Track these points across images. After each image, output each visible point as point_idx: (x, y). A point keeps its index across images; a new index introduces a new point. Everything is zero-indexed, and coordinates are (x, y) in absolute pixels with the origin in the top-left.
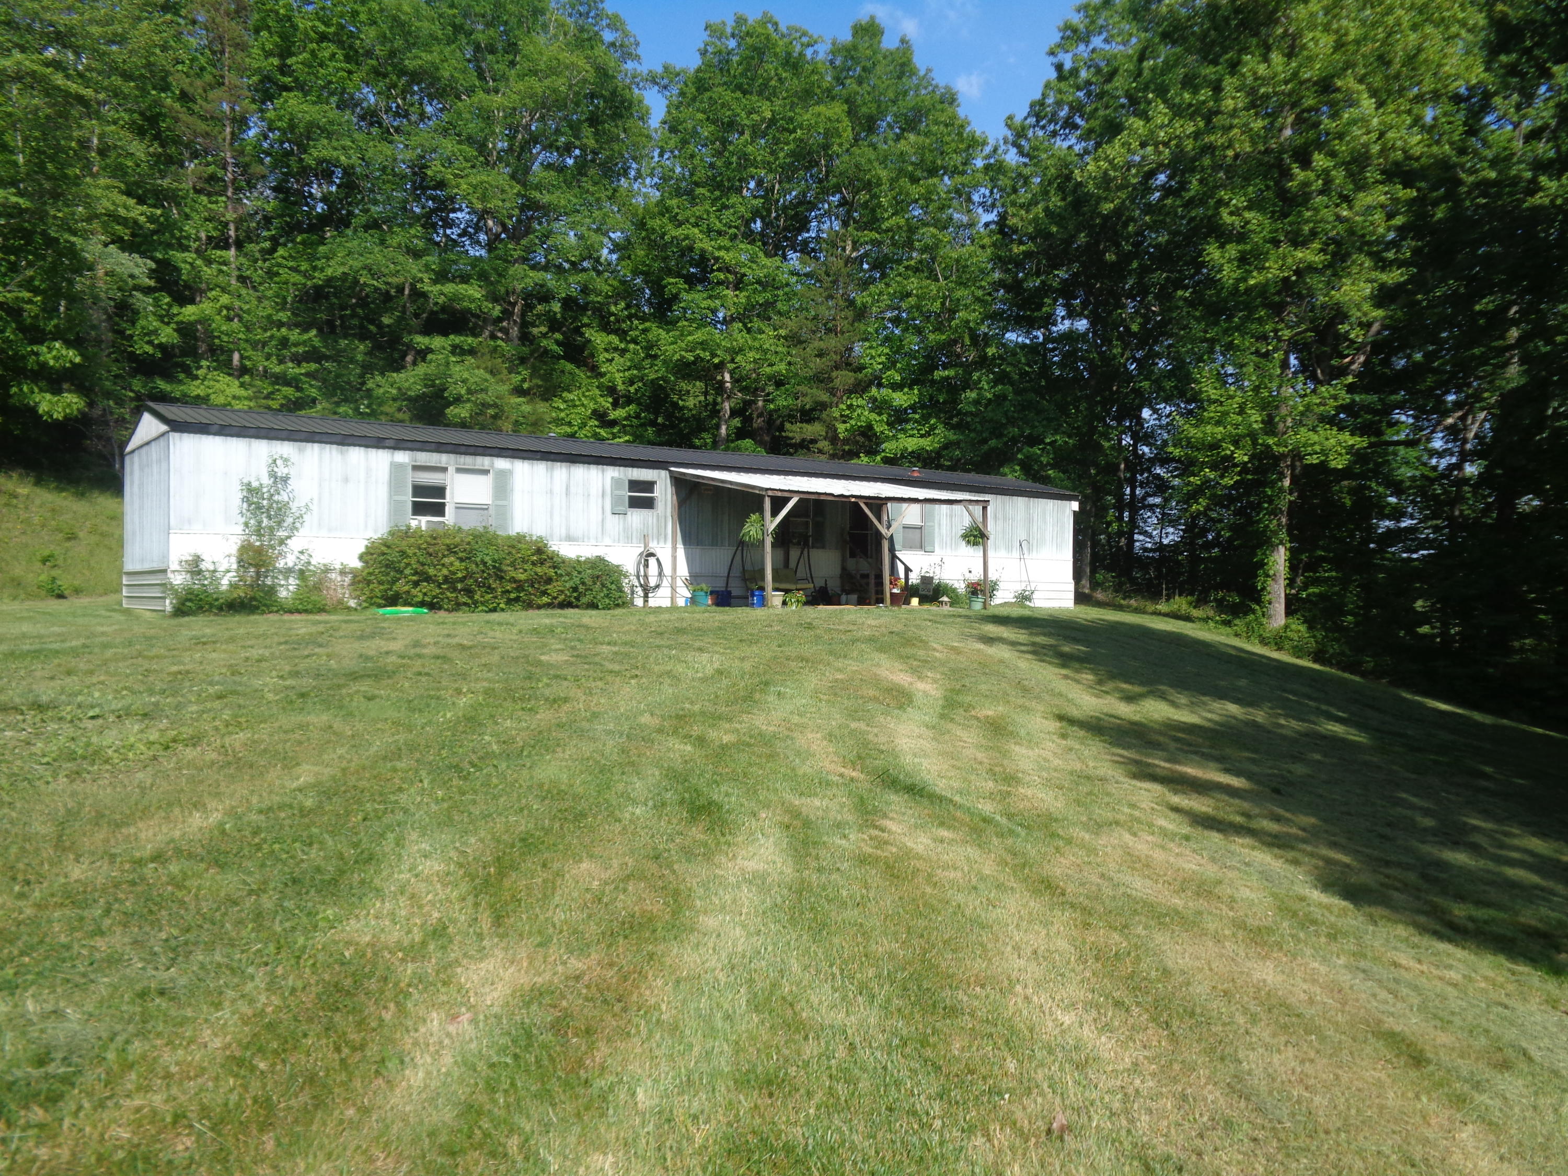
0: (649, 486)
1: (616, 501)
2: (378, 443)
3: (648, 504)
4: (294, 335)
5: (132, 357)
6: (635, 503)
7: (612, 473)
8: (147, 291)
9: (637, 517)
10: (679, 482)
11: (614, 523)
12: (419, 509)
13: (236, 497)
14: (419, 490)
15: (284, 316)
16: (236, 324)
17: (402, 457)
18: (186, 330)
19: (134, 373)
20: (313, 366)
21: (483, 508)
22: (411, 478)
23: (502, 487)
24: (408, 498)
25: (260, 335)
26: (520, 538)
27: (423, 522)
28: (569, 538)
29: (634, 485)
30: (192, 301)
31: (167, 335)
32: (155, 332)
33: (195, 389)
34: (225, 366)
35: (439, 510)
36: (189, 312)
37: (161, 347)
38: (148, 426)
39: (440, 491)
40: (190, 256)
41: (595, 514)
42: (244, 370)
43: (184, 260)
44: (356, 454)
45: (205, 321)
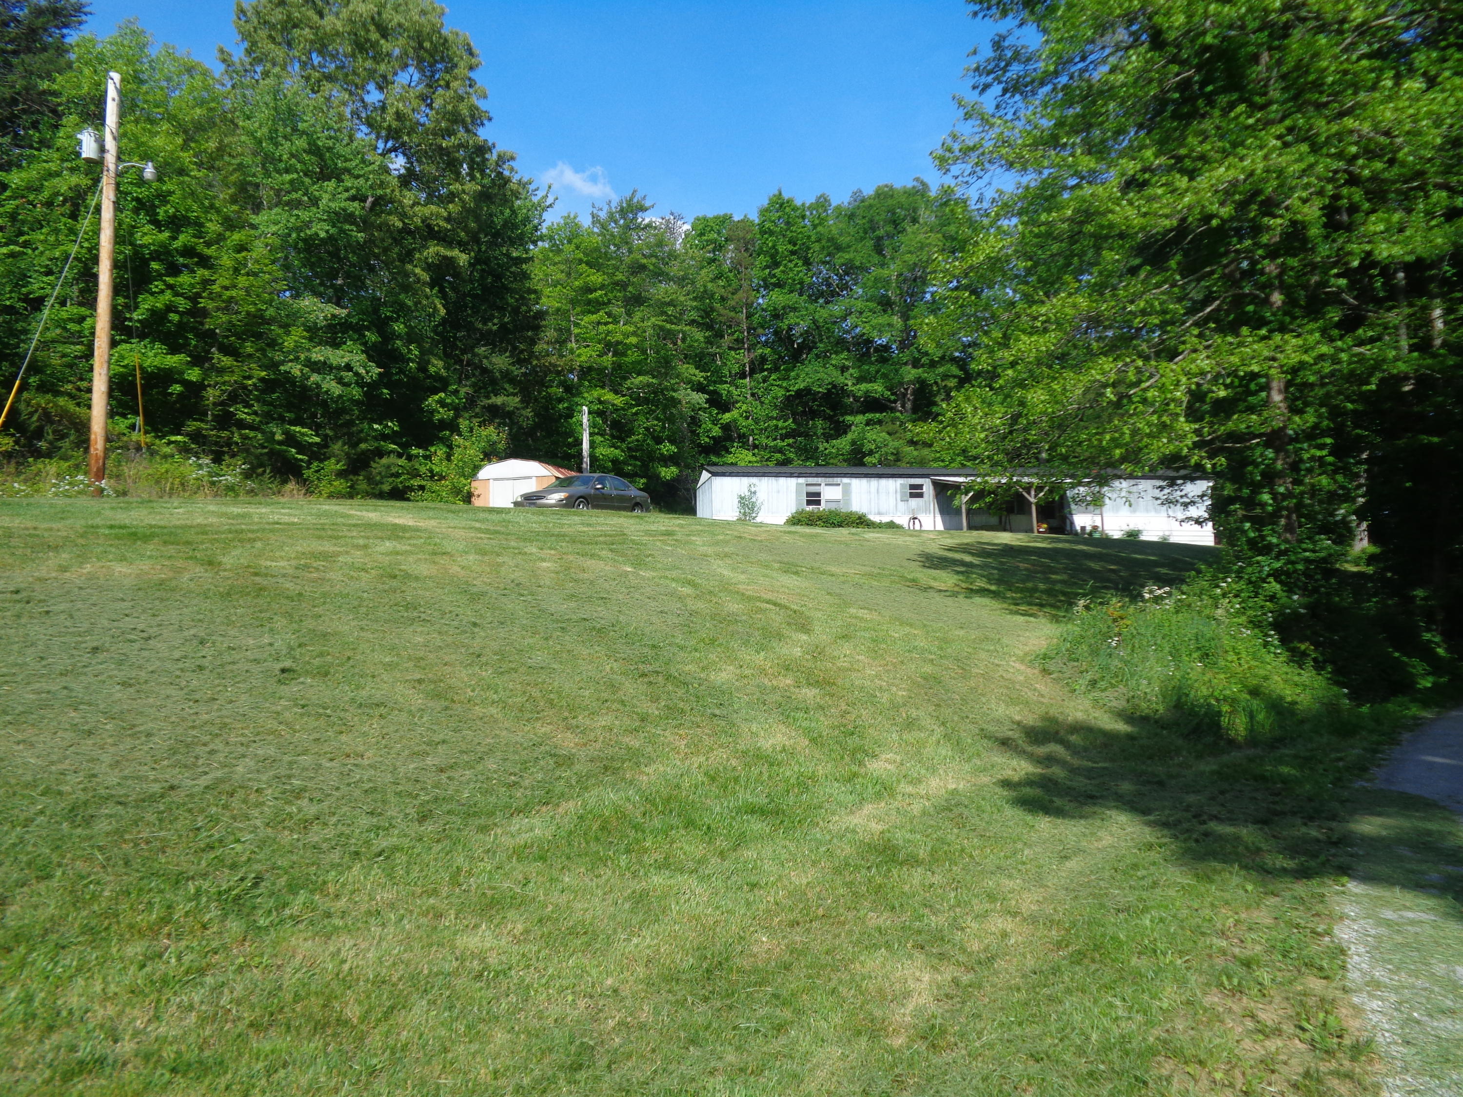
0: (920, 487)
1: (903, 494)
2: (791, 475)
3: (921, 495)
4: (780, 424)
5: (700, 445)
6: (912, 495)
7: (900, 481)
8: (704, 410)
9: (914, 502)
10: (936, 484)
11: (902, 506)
12: (809, 503)
13: (736, 501)
14: (809, 494)
15: (774, 414)
16: (750, 421)
17: (802, 480)
18: (726, 428)
19: (700, 453)
20: (791, 441)
21: (838, 501)
22: (805, 490)
23: (847, 491)
24: (805, 498)
25: (762, 425)
26: (851, 513)
27: (810, 508)
28: (879, 513)
29: (912, 487)
30: (729, 410)
31: (716, 431)
32: (710, 430)
33: (730, 459)
34: (745, 445)
35: (818, 503)
36: (727, 417)
37: (713, 438)
38: (705, 475)
39: (818, 494)
40: (726, 386)
41: (892, 501)
42: (755, 446)
43: (723, 389)
44: (782, 480)
45: (735, 421)
